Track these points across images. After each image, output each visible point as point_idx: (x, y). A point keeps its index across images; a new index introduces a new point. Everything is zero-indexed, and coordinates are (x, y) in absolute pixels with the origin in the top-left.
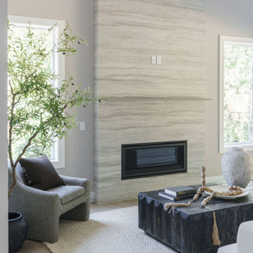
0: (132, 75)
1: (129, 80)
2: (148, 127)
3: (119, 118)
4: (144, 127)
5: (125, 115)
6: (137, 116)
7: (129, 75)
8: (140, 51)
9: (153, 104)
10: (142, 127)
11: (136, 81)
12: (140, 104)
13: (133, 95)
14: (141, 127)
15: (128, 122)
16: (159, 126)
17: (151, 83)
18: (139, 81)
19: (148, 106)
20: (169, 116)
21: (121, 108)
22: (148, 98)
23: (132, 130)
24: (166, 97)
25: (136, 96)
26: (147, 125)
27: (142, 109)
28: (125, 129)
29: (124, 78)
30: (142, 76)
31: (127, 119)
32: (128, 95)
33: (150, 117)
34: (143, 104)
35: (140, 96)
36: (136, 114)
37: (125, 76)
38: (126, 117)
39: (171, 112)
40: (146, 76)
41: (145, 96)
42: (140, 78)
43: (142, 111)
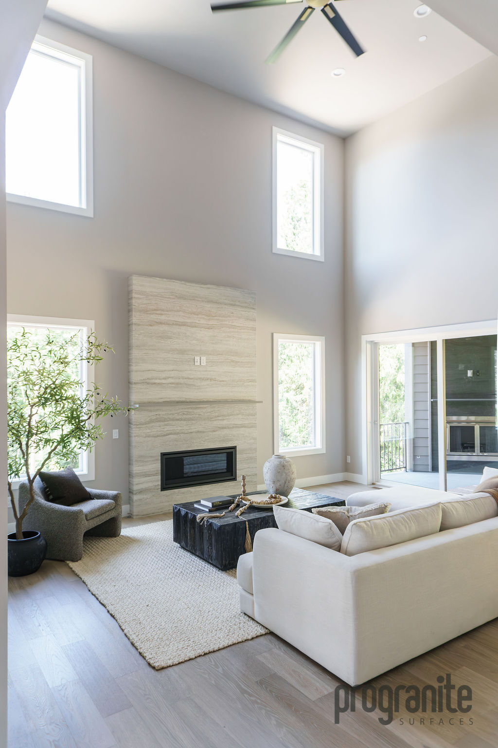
0: (172, 378)
1: (168, 384)
2: (191, 433)
3: (158, 424)
4: (187, 433)
5: (165, 421)
6: (178, 422)
7: (169, 378)
8: (182, 352)
9: (197, 408)
10: (185, 433)
11: (177, 384)
12: (182, 409)
13: (173, 400)
14: (183, 433)
15: (167, 428)
16: (204, 432)
17: (194, 385)
18: (181, 384)
19: (190, 410)
20: (215, 420)
21: (160, 413)
22: (191, 402)
23: (172, 437)
24: (211, 400)
25: (177, 400)
26: (190, 431)
27: (184, 414)
28: (164, 435)
29: (164, 381)
30: (183, 378)
31: (166, 425)
32: (168, 400)
33: (194, 422)
34: (185, 409)
35: (181, 400)
36: (178, 420)
37: (165, 379)
38: (166, 423)
39: (218, 416)
40: (189, 379)
41: (188, 400)
42: (182, 381)
43: (184, 416)
